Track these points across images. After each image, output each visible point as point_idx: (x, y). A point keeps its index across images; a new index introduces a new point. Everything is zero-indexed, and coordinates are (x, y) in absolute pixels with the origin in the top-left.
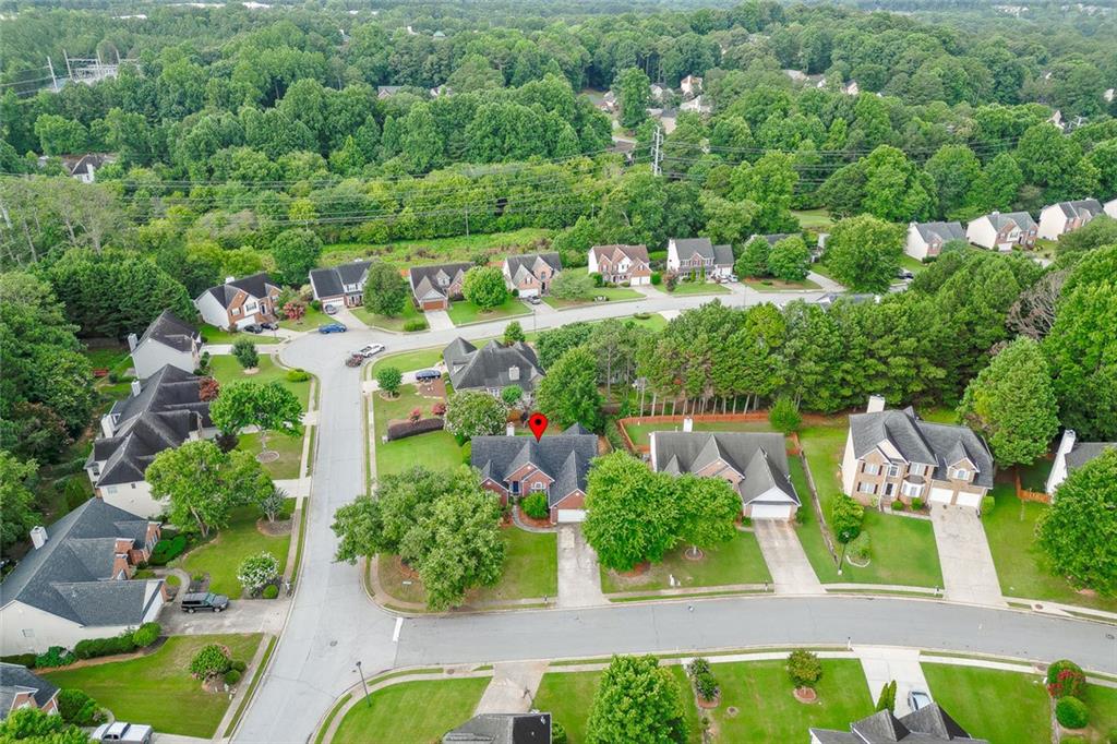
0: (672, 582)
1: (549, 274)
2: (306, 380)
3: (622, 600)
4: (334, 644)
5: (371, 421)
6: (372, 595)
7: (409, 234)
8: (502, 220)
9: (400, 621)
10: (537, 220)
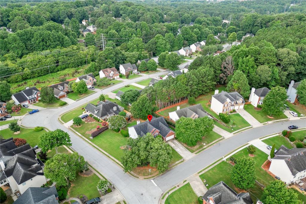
0: (204, 144)
1: (92, 80)
2: (43, 129)
3: (198, 153)
4: (142, 194)
5: (80, 135)
6: (138, 178)
7: (29, 77)
8: (59, 67)
9: (152, 181)
10: (70, 66)
